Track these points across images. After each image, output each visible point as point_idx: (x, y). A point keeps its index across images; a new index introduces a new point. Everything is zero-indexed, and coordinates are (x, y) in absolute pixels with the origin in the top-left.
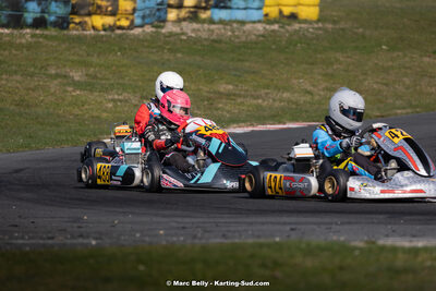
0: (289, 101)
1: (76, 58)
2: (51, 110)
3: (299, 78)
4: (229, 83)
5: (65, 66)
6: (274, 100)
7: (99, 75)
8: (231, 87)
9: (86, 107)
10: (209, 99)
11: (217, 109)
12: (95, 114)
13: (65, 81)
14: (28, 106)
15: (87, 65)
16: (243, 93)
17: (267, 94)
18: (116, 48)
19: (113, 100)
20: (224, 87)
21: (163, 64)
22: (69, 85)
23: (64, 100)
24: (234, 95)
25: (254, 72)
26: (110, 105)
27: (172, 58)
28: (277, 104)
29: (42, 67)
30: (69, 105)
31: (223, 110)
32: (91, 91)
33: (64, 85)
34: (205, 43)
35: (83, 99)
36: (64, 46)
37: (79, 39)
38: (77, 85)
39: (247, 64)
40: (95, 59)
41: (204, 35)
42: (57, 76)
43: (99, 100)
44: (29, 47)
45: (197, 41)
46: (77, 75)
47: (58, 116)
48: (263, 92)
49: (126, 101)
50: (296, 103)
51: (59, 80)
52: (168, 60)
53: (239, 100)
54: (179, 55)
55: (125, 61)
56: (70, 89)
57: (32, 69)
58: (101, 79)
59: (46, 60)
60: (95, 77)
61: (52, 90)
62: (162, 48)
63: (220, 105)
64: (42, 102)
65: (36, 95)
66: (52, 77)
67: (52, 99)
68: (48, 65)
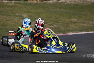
1: (26, 10)
2: (12, 27)
4: (76, 18)
5: (22, 13)
7: (32, 16)
8: (76, 20)
10: (67, 24)
11: (69, 27)
13: (20, 18)
14: (5, 26)
15: (29, 12)
16: (80, 22)
17: (88, 22)
18: (41, 7)
20: (74, 20)
21: (56, 12)
23: (17, 24)
24: (76, 22)
25: (86, 15)
27: (59, 10)
28: (90, 25)
33: (19, 19)
34: (72, 5)
36: (24, 6)
39: (84, 12)
40: (32, 11)
41: (73, 3)
42: (19, 16)
44: (12, 6)
45: (70, 5)
46: (25, 16)
48: (87, 21)
53: (77, 24)
54: (62, 9)
55: (43, 11)
57: (11, 14)
59: (16, 11)
61: (15, 21)
62: (57, 7)
63: (70, 26)
64: (10, 24)
65: (9, 22)
66: (16, 16)
67: (14, 23)
68: (16, 12)
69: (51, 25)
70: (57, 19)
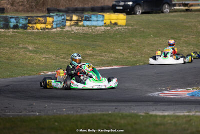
0: (114, 57)
1: (30, 41)
2: (20, 62)
3: (118, 48)
5: (26, 44)
6: (108, 57)
8: (91, 52)
9: (34, 60)
12: (38, 63)
14: (11, 60)
15: (34, 43)
16: (96, 54)
18: (46, 37)
19: (45, 57)
20: (89, 52)
21: (64, 43)
22: (27, 51)
23: (25, 57)
24: (93, 55)
25: (100, 46)
26: (44, 59)
28: (109, 59)
29: (17, 44)
30: (27, 59)
32: (36, 54)
33: (25, 52)
34: (81, 35)
35: (33, 57)
36: (25, 36)
37: (32, 33)
38: (31, 51)
39: (98, 43)
40: (37, 41)
41: (81, 31)
42: (23, 48)
43: (39, 57)
44: (12, 36)
45: (78, 34)
46: (31, 48)
47: (23, 64)
48: (104, 54)
49: (50, 58)
50: (117, 58)
52: (67, 41)
53: (94, 57)
54: (71, 39)
55: (50, 42)
56: (28, 53)
57: (13, 45)
58: (40, 49)
59: (18, 41)
60: (38, 48)
61: (21, 54)
62: (64, 37)
63: (87, 59)
64: (17, 58)
65: (14, 55)
66: (21, 48)
67: (21, 57)
69: (64, 58)
70: (69, 51)
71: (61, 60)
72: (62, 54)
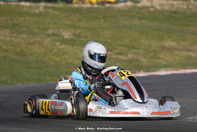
1: (69, 23)
2: (40, 58)
4: (173, 41)
5: (60, 28)
7: (82, 35)
8: (174, 44)
9: (66, 56)
10: (155, 52)
11: (158, 58)
12: (70, 61)
13: (57, 38)
14: (24, 55)
15: (75, 27)
16: (181, 48)
18: (101, 16)
21: (131, 27)
22: (58, 41)
23: (51, 51)
24: (174, 49)
25: (194, 34)
27: (138, 23)
29: (44, 29)
31: (162, 59)
32: (73, 45)
33: (55, 41)
34: (166, 14)
35: (65, 51)
36: (64, 15)
38: (64, 41)
39: (190, 28)
40: (82, 24)
41: (167, 8)
42: (53, 35)
43: (76, 51)
44: (39, 15)
45: (161, 12)
46: (67, 35)
47: (44, 62)
48: (196, 47)
51: (53, 38)
53: (176, 53)
54: (144, 21)
55: (104, 25)
56: (58, 44)
57: (37, 30)
58: (83, 37)
59: (49, 24)
60: (79, 36)
61: (45, 44)
62: (134, 16)
63: (162, 56)
64: (35, 52)
65: (32, 47)
66: (49, 35)
67: (44, 50)
68: (49, 28)
69: (120, 54)
71: (114, 57)
72: (120, 46)
